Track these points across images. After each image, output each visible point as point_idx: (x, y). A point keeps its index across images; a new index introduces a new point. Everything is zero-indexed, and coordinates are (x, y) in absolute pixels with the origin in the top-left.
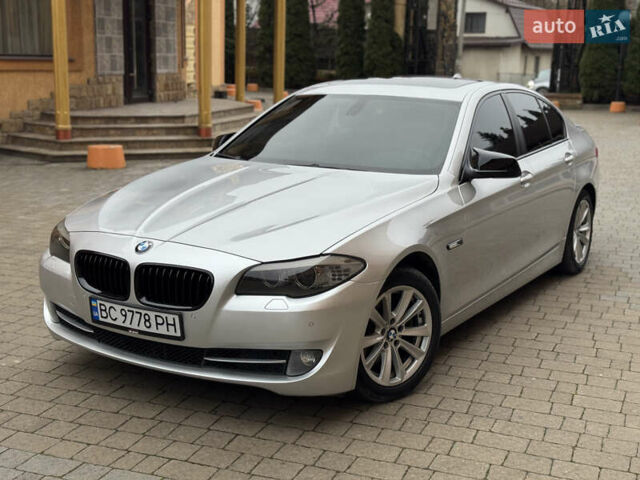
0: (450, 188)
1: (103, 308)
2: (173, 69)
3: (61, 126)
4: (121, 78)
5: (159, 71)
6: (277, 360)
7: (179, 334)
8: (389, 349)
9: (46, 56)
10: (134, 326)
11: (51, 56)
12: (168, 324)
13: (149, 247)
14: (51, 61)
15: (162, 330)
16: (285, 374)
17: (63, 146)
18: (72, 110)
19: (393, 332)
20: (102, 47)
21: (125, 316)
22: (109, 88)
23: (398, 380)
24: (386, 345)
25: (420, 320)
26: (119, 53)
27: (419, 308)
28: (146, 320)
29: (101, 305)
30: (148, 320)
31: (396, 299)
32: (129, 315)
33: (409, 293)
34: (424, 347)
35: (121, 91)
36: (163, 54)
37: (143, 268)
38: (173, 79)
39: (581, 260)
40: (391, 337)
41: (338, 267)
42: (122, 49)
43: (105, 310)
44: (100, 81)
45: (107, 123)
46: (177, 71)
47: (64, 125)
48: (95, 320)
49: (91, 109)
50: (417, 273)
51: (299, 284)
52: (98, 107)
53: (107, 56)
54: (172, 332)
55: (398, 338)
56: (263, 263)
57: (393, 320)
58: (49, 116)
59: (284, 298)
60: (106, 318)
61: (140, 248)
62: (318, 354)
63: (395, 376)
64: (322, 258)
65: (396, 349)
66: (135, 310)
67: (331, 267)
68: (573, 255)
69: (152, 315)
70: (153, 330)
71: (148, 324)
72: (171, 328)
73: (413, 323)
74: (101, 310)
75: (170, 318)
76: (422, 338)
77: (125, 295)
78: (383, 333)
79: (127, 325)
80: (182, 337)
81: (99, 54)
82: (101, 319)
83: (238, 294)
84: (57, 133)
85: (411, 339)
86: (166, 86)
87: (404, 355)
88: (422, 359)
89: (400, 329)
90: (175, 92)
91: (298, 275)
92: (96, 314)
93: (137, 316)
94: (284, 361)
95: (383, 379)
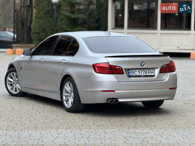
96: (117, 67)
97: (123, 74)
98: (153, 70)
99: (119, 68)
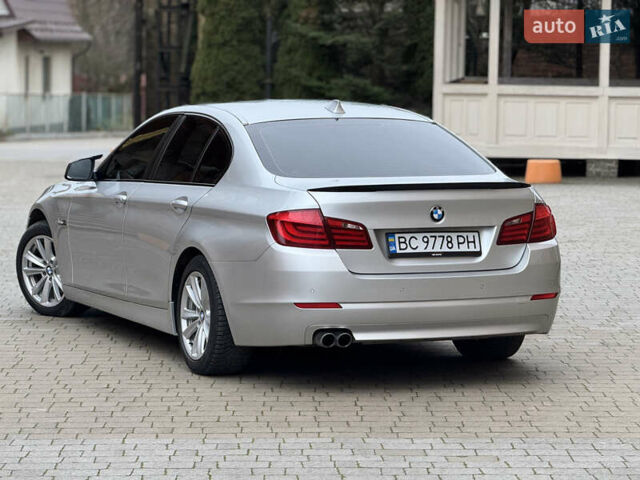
96: (349, 226)
97: (370, 246)
98: (476, 235)
99: (354, 227)
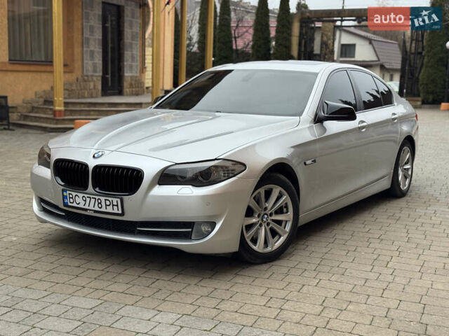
0: (308, 125)
1: (71, 196)
2: (135, 73)
3: (57, 108)
4: (100, 78)
5: (126, 74)
6: (185, 228)
7: (120, 212)
8: (263, 228)
9: (49, 62)
10: (91, 207)
11: (52, 62)
12: (113, 205)
13: (102, 154)
14: (52, 65)
15: (110, 209)
16: (191, 239)
17: (58, 121)
18: (65, 98)
19: (266, 216)
20: (87, 57)
21: (85, 201)
22: (92, 84)
23: (269, 249)
24: (261, 225)
25: (285, 210)
26: (98, 60)
27: (284, 201)
28: (99, 203)
29: (69, 194)
30: (100, 203)
31: (268, 194)
32: (88, 200)
33: (277, 190)
34: (288, 228)
35: (99, 87)
36: (129, 63)
37: (98, 168)
38: (136, 81)
39: (405, 188)
40: (265, 220)
41: (227, 167)
42: (101, 59)
43: (72, 198)
44: (85, 79)
45: (89, 107)
46: (138, 74)
47: (59, 107)
48: (66, 205)
49: (79, 98)
50: (283, 177)
51: (200, 178)
52: (83, 97)
53: (90, 63)
54: (116, 211)
55: (269, 221)
56: (176, 164)
57: (266, 209)
58: (49, 102)
59: (190, 186)
60: (73, 203)
61: (96, 156)
62: (213, 225)
63: (267, 247)
64: (216, 162)
65: (268, 228)
66: (91, 196)
67: (222, 167)
68: (399, 185)
69: (103, 199)
70: (103, 209)
71: (100, 206)
72: (115, 208)
73: (280, 211)
74: (70, 198)
75: (115, 201)
76: (286, 222)
77: (86, 187)
78: (259, 216)
79: (86, 207)
80: (123, 214)
81: (85, 61)
82: (70, 204)
83: (160, 184)
84: (54, 112)
85: (279, 222)
86: (131, 85)
87: (274, 233)
88: (286, 236)
89: (271, 215)
90: (137, 89)
91: (200, 172)
92: (66, 201)
93: (93, 200)
94: (190, 230)
95: (259, 247)
